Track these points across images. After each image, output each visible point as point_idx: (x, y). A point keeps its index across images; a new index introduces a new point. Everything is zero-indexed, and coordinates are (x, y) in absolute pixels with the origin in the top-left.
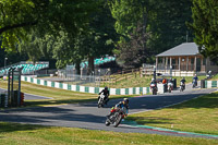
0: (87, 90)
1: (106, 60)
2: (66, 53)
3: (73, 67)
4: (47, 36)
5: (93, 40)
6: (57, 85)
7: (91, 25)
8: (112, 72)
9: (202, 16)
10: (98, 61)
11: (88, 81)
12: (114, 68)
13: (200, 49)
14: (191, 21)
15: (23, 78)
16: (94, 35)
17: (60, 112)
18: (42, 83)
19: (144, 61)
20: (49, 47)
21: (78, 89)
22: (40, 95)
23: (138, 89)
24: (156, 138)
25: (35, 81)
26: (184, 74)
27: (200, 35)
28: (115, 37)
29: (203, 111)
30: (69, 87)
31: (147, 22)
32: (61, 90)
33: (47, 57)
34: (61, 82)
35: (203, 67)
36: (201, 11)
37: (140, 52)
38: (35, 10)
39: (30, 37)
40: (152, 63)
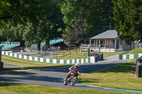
0: (45, 60)
1: (57, 41)
2: (31, 37)
3: (36, 46)
4: (19, 26)
5: (49, 28)
6: (25, 57)
7: (48, 18)
8: (62, 49)
9: (120, 13)
10: (52, 42)
11: (45, 55)
12: (63, 46)
13: (118, 34)
14: (113, 16)
15: (3, 53)
16: (50, 24)
17: (27, 75)
18: (16, 56)
19: (82, 42)
20: (20, 32)
21: (39, 60)
22: (14, 64)
23: (78, 60)
24: (89, 91)
25: (11, 55)
26: (108, 50)
27: (118, 25)
28: (63, 26)
29: (120, 74)
30: (33, 58)
31: (84, 16)
32: (28, 60)
33: (19, 39)
34: (28, 55)
35: (120, 46)
36: (119, 10)
37: (80, 36)
38: (11, 8)
39: (8, 26)
40: (88, 43)
